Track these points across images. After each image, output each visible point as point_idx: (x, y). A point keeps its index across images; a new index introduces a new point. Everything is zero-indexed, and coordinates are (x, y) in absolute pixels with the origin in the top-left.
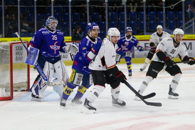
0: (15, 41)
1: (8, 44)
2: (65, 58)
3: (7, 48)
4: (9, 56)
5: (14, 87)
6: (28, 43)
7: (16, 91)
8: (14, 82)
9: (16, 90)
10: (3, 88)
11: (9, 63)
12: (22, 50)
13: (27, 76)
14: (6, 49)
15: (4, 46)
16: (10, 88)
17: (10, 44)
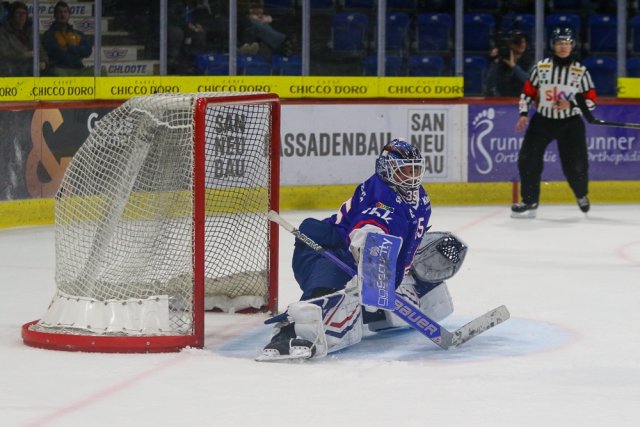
0: (215, 89)
1: (188, 104)
2: (434, 174)
3: (180, 123)
4: (188, 154)
5: (210, 295)
6: (277, 100)
7: (216, 310)
8: (211, 272)
9: (219, 306)
10: (160, 297)
11: (191, 186)
12: (243, 128)
13: (266, 245)
14: (175, 124)
15: (170, 111)
16: (191, 298)
17: (195, 103)
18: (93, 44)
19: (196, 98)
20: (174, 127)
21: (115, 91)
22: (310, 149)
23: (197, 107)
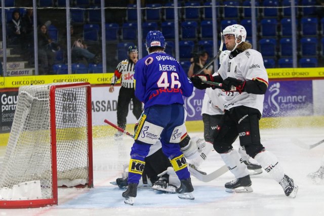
0: (62, 81)
1: (47, 89)
3: (43, 98)
4: (48, 113)
5: (61, 179)
6: (89, 85)
7: (64, 186)
8: (59, 168)
9: (65, 184)
10: (36, 181)
11: (49, 128)
12: (75, 99)
13: (86, 154)
14: (41, 98)
15: (38, 93)
16: (51, 181)
17: (50, 88)
18: (3, 61)
19: (50, 86)
20: (40, 99)
21: (14, 83)
22: (108, 108)
23: (51, 90)
